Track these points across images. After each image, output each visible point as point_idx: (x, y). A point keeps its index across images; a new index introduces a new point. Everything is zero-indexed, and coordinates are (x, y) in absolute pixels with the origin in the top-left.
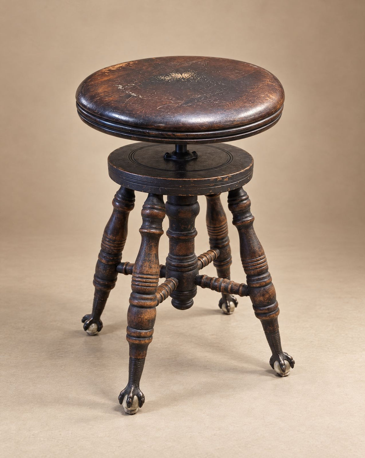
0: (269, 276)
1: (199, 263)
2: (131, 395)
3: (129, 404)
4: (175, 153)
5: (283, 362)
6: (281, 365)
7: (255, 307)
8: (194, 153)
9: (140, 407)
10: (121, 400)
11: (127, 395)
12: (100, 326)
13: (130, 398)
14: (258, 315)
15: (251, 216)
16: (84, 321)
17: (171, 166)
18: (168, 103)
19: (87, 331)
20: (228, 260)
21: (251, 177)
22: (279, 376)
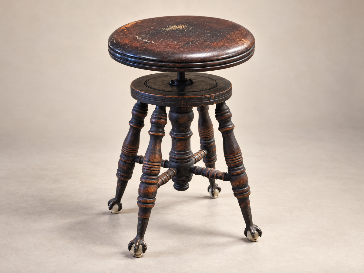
0: (243, 167)
1: (193, 159)
2: (138, 244)
3: (136, 250)
4: (177, 81)
5: (253, 231)
6: (252, 233)
7: (234, 189)
8: (190, 80)
9: (143, 253)
10: (130, 247)
11: (134, 244)
12: (120, 208)
13: (137, 246)
14: (236, 195)
15: (232, 124)
16: (109, 204)
17: (175, 89)
18: (172, 45)
19: (111, 211)
20: (214, 157)
21: (230, 96)
22: (251, 241)
